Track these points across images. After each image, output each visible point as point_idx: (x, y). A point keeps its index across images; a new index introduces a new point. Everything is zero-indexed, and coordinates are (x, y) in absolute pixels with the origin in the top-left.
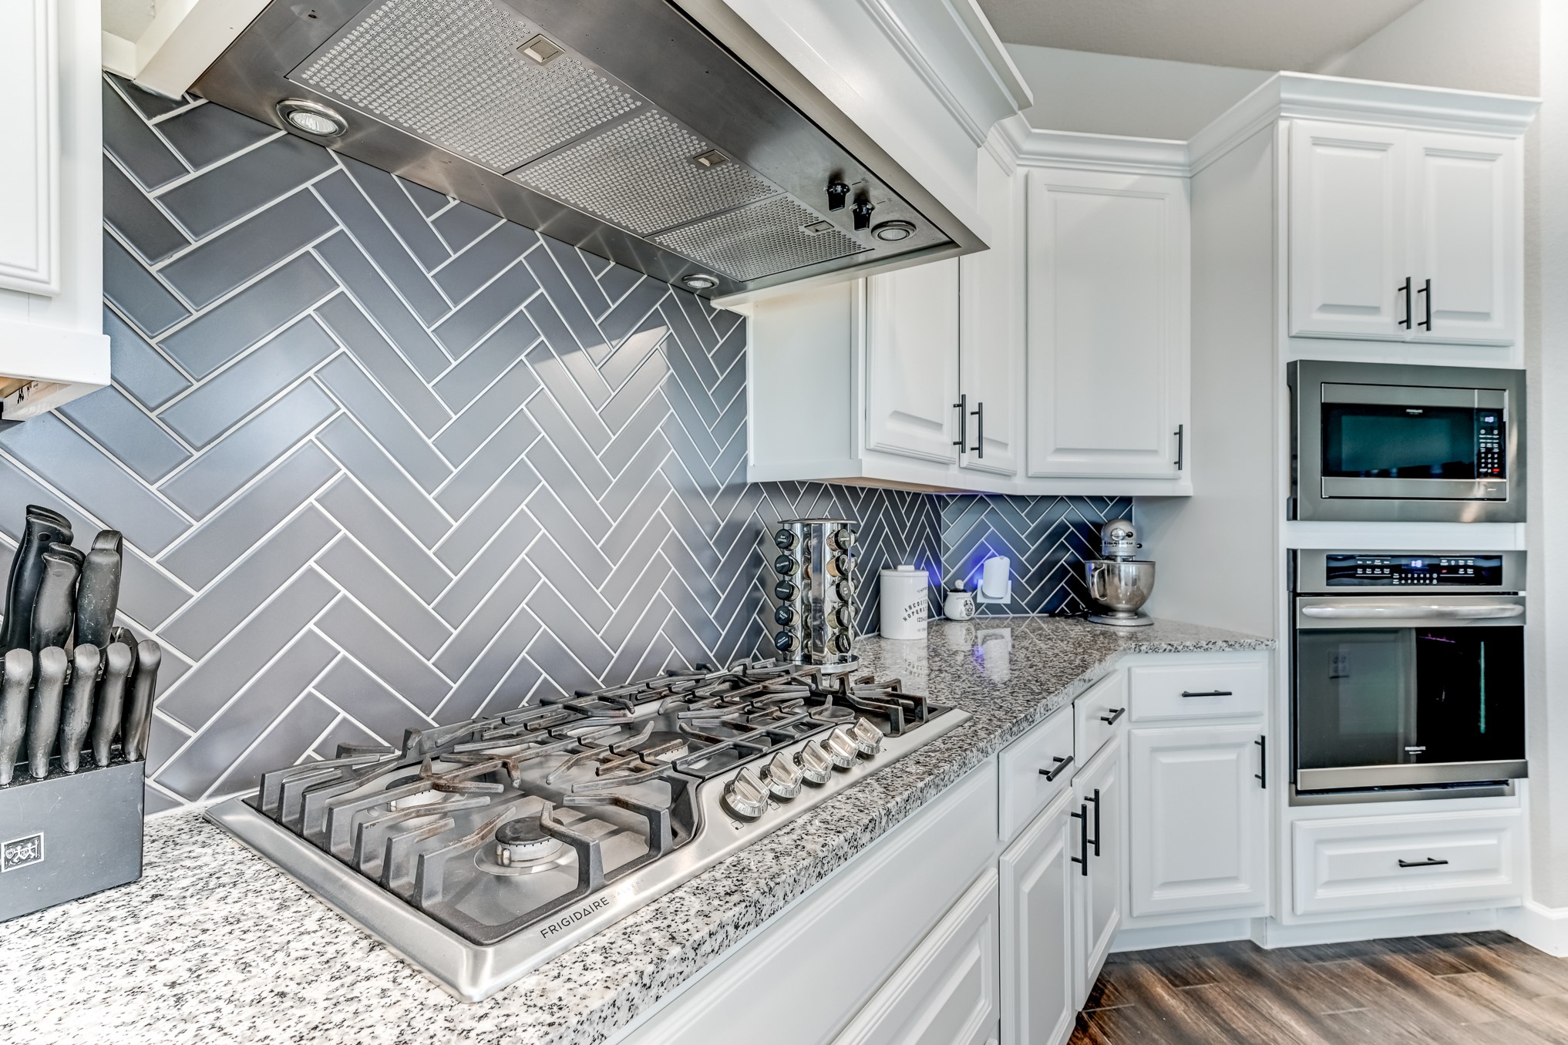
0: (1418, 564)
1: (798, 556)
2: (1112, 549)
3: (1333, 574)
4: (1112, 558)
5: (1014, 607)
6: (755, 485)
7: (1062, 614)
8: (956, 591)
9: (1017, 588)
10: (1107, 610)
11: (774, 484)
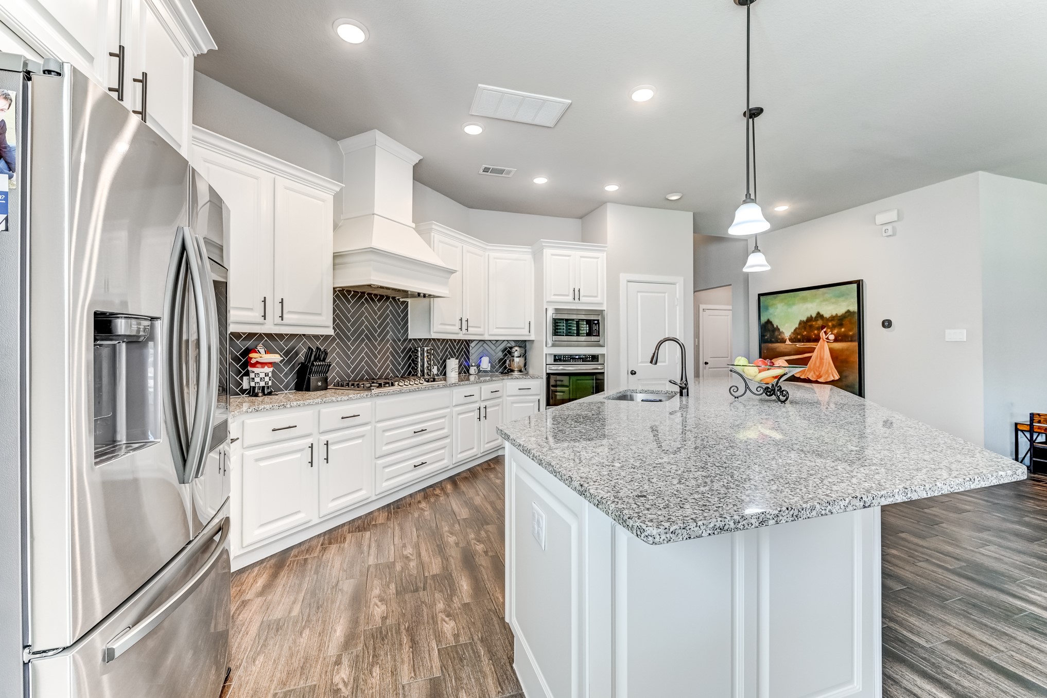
0: (577, 357)
1: (419, 355)
2: (513, 354)
3: (555, 360)
4: (513, 357)
5: (491, 371)
6: (410, 339)
7: (506, 373)
8: (472, 366)
9: (492, 366)
10: (512, 371)
11: (416, 339)
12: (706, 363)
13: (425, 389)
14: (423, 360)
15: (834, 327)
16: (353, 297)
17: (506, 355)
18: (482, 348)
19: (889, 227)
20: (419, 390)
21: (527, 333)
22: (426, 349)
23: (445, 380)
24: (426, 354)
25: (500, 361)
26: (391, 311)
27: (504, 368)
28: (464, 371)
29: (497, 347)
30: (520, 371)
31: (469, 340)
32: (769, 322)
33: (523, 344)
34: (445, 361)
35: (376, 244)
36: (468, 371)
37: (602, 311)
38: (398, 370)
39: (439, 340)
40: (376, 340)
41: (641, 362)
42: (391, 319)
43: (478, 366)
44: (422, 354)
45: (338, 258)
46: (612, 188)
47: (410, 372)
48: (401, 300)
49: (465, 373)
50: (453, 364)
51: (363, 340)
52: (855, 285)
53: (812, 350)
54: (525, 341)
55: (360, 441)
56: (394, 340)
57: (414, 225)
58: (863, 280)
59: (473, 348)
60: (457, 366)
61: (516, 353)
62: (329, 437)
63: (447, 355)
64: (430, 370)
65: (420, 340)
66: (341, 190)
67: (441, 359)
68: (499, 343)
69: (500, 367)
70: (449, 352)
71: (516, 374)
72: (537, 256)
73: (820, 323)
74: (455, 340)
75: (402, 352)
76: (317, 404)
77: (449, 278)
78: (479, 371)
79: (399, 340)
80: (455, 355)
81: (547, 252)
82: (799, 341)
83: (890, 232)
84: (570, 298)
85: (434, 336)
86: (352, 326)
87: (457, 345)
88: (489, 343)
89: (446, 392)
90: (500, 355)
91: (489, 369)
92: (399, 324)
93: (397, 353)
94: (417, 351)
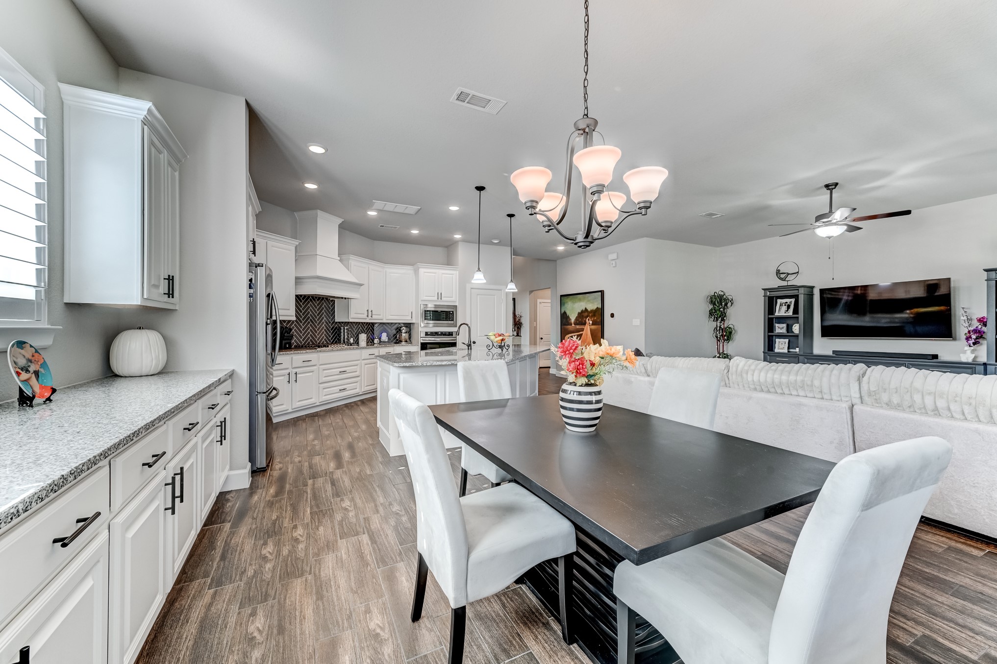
12: (542, 339)
13: (346, 349)
14: (344, 333)
15: (592, 316)
16: (303, 299)
17: (398, 332)
18: (382, 328)
19: (614, 262)
20: (342, 350)
21: (410, 318)
22: (346, 328)
23: (358, 346)
24: (346, 331)
25: (394, 336)
26: (325, 306)
27: (396, 340)
28: (370, 342)
29: (392, 327)
30: (406, 341)
31: (374, 323)
32: (565, 313)
33: (409, 326)
34: (358, 335)
35: (319, 273)
36: (373, 341)
37: (457, 306)
38: (329, 340)
39: (354, 322)
40: (316, 322)
41: (479, 336)
42: (325, 311)
43: (380, 339)
44: (344, 331)
45: (298, 280)
46: (458, 236)
47: (336, 341)
48: (331, 299)
49: (371, 342)
50: (363, 337)
51: (309, 322)
52: (600, 293)
53: (582, 330)
54: (410, 323)
55: (311, 374)
56: (327, 323)
57: (339, 258)
58: (603, 291)
59: (376, 327)
60: (366, 338)
61: (403, 330)
62: (298, 370)
63: (360, 332)
64: (349, 340)
65: (342, 322)
66: (299, 244)
67: (355, 334)
68: (393, 324)
69: (394, 339)
70: (361, 330)
71: (403, 343)
72: (416, 272)
73: (586, 314)
74: (365, 323)
75: (332, 329)
76: (291, 354)
77: (359, 288)
78: (380, 342)
79: (330, 323)
80: (365, 332)
81: (422, 271)
82: (578, 325)
83: (614, 265)
84: (436, 298)
85: (350, 321)
86: (303, 314)
87: (366, 325)
88: (387, 325)
89: (358, 351)
90: (394, 332)
91: (387, 340)
92: (330, 313)
93: (329, 330)
94: (341, 329)
